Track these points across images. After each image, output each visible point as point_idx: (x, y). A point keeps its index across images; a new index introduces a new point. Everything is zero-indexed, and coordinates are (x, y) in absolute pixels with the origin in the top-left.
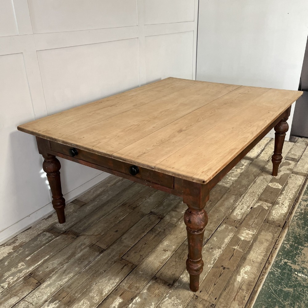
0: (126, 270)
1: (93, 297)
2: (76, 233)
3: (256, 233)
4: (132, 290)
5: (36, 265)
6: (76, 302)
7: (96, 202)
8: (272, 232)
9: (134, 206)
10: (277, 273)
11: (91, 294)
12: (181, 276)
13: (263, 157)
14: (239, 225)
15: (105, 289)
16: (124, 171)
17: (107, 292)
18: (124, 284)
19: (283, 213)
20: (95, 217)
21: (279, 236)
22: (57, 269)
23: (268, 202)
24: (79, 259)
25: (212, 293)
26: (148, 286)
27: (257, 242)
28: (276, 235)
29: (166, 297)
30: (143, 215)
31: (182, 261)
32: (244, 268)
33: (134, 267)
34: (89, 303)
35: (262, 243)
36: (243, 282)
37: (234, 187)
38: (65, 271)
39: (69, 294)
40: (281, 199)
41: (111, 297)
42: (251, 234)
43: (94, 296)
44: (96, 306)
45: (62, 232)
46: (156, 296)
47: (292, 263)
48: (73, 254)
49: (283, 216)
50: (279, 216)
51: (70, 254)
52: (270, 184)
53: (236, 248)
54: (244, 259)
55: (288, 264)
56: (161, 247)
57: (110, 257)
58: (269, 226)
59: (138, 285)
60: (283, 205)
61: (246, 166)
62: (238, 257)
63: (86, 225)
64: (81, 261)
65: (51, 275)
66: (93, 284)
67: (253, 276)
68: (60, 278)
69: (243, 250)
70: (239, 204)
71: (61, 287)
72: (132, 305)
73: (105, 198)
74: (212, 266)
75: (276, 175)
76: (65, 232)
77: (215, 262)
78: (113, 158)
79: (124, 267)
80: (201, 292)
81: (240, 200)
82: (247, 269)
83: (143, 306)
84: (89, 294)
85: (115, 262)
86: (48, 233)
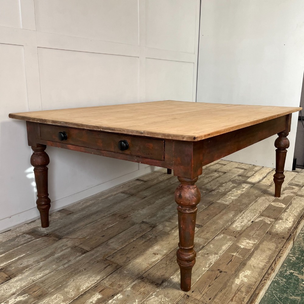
0: (109, 269)
1: (68, 293)
2: (59, 236)
3: (258, 243)
4: (114, 287)
5: (10, 261)
6: (48, 297)
7: (85, 212)
8: (275, 243)
9: (125, 216)
10: (282, 283)
11: (66, 290)
12: (171, 277)
13: (265, 182)
14: (239, 235)
15: (83, 286)
16: (112, 150)
17: (84, 288)
18: (105, 282)
19: (287, 227)
20: (82, 224)
21: (283, 246)
22: (32, 266)
23: (271, 218)
24: (58, 258)
25: (206, 293)
26: (132, 284)
27: (259, 251)
28: (280, 245)
29: (153, 295)
30: (133, 224)
31: (173, 263)
32: (243, 273)
33: (118, 267)
34: (62, 297)
35: (264, 251)
36: (243, 285)
37: (234, 205)
38: (41, 268)
39: (41, 289)
40: (284, 215)
41: (89, 293)
42: (252, 244)
43: (70, 291)
44: (70, 301)
45: (43, 235)
46: (141, 293)
47: (298, 274)
48: (52, 254)
49: (287, 230)
50: (283, 230)
51: (49, 253)
52: (273, 204)
53: (235, 254)
54: (243, 264)
55: (294, 274)
56: (151, 251)
57: (93, 257)
58: (272, 237)
59: (121, 283)
60: (288, 220)
61: (247, 188)
62: (237, 263)
63: (71, 230)
64: (60, 259)
65: (24, 271)
66: (70, 281)
67: (254, 280)
68: (33, 274)
69: (242, 257)
70: (238, 218)
71: (33, 282)
72: (113, 301)
73: (94, 209)
74: (208, 269)
75: (279, 196)
76: (47, 235)
77: (211, 266)
78: (102, 130)
79: (107, 266)
80: (193, 292)
81: (240, 215)
82: (247, 273)
83: (125, 302)
84: (64, 289)
85: (98, 262)
86: (28, 235)
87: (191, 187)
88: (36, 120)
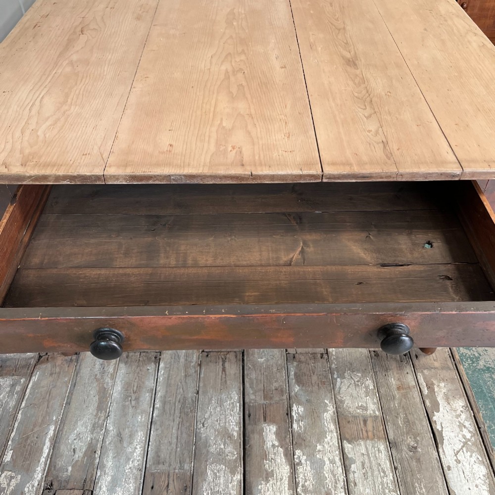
0: (232, 369)
1: (221, 453)
4: (274, 399)
5: (43, 460)
6: (200, 480)
11: (212, 449)
15: (230, 425)
17: (237, 429)
18: (252, 397)
22: (98, 441)
26: (292, 376)
29: (336, 379)
34: (224, 467)
38: (119, 435)
39: (171, 475)
41: (253, 432)
43: (221, 448)
44: (241, 464)
46: (320, 385)
48: (104, 394)
51: (97, 397)
59: (276, 385)
64: (133, 398)
65: (97, 461)
68: (122, 455)
71: (140, 470)
72: (298, 424)
79: (223, 365)
83: (315, 414)
84: (208, 451)
85: (200, 365)
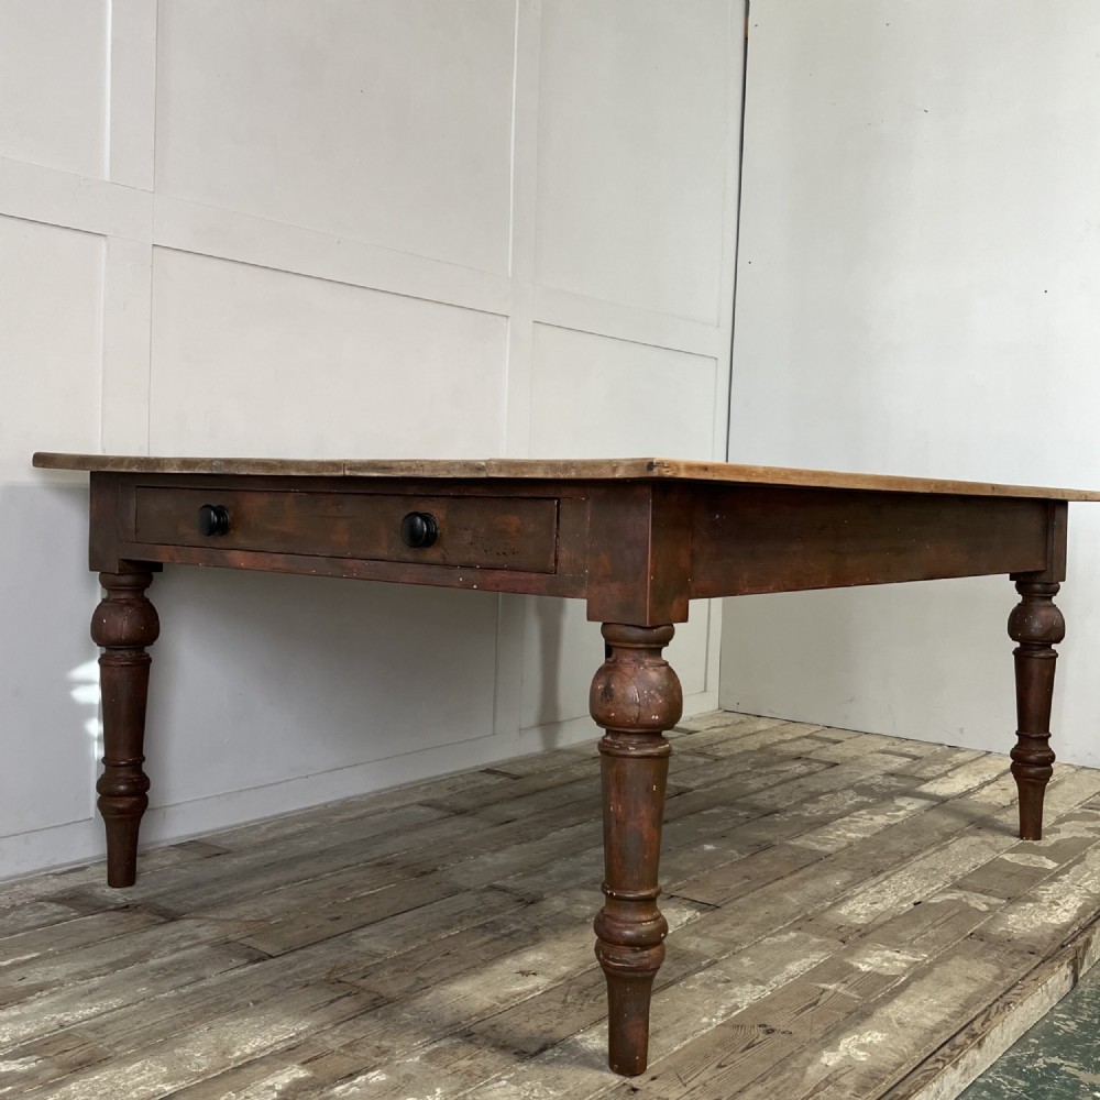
0: (346, 1006)
1: (186, 1059)
2: (170, 910)
3: (928, 962)
4: (356, 1053)
6: (111, 1065)
7: (274, 852)
8: (996, 962)
9: (424, 870)
10: (1011, 1090)
11: (178, 1051)
12: (579, 1037)
13: (988, 796)
14: (861, 935)
15: (246, 1044)
16: (382, 552)
17: (248, 1051)
18: (327, 1038)
19: (1053, 924)
20: (261, 881)
21: (1027, 975)
22: (62, 985)
23: (994, 896)
24: (161, 969)
25: (705, 1085)
26: (428, 1049)
27: (928, 982)
28: (1014, 970)
29: (501, 1080)
30: (454, 891)
31: (591, 1002)
32: (857, 1037)
33: (379, 1003)
34: (165, 1070)
35: (949, 984)
36: (847, 1069)
37: (853, 853)
38: (91, 992)
39: (88, 1045)
40: (1048, 892)
42: (906, 962)
43: (193, 1055)
44: (193, 1081)
45: (112, 907)
46: (459, 1073)
47: (1081, 1069)
48: (141, 957)
49: (1050, 931)
50: (1036, 930)
51: (127, 956)
52: (1007, 857)
53: (832, 987)
54: (859, 1015)
55: (1063, 1068)
56: (511, 964)
57: (290, 972)
58: (985, 947)
59: (386, 1043)
60: (1058, 904)
61: (912, 811)
62: (839, 1009)
63: (215, 896)
64: (167, 972)
65: (31, 998)
66: (198, 1030)
67: (896, 1058)
68: (65, 1005)
69: (860, 995)
70: (865, 891)
71: (62, 1026)
72: (348, 1088)
74: (720, 1022)
75: (1038, 837)
76: (124, 907)
77: (736, 1013)
78: (347, 473)
79: (339, 998)
80: (653, 1079)
81: (874, 882)
82: (869, 1039)
83: (394, 1092)
84: (172, 1050)
85: (307, 986)
86: (54, 905)
87: (647, 661)
88: (126, 463)
